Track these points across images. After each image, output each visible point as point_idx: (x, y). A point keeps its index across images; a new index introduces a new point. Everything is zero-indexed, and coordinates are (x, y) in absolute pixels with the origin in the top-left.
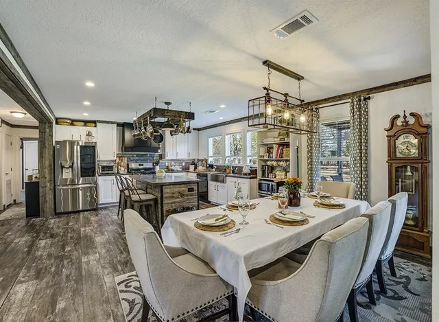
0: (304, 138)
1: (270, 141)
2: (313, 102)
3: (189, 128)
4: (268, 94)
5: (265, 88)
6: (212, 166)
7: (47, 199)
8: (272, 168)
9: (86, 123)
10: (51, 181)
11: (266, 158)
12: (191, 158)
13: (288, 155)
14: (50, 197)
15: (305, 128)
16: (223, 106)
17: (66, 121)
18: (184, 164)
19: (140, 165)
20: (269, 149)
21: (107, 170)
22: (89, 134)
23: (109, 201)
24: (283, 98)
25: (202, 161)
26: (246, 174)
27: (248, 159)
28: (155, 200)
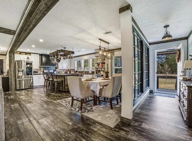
0: (110, 61)
1: (99, 62)
2: (112, 50)
3: (72, 57)
4: (100, 48)
5: (99, 46)
6: (77, 71)
7: (13, 84)
8: (99, 71)
9: (26, 53)
10: (14, 76)
11: (97, 67)
12: (68, 68)
13: (105, 66)
14: (13, 83)
15: (110, 58)
16: (83, 50)
17: (18, 52)
18: (65, 71)
19: (48, 71)
20: (98, 65)
21: (36, 73)
22: (28, 58)
23: (37, 85)
24: (104, 49)
25: (73, 70)
26: (90, 73)
27: (91, 68)
28: (62, 81)
